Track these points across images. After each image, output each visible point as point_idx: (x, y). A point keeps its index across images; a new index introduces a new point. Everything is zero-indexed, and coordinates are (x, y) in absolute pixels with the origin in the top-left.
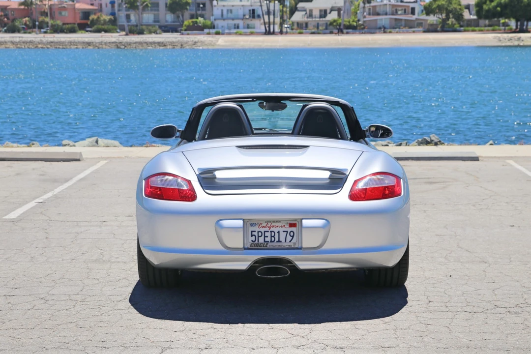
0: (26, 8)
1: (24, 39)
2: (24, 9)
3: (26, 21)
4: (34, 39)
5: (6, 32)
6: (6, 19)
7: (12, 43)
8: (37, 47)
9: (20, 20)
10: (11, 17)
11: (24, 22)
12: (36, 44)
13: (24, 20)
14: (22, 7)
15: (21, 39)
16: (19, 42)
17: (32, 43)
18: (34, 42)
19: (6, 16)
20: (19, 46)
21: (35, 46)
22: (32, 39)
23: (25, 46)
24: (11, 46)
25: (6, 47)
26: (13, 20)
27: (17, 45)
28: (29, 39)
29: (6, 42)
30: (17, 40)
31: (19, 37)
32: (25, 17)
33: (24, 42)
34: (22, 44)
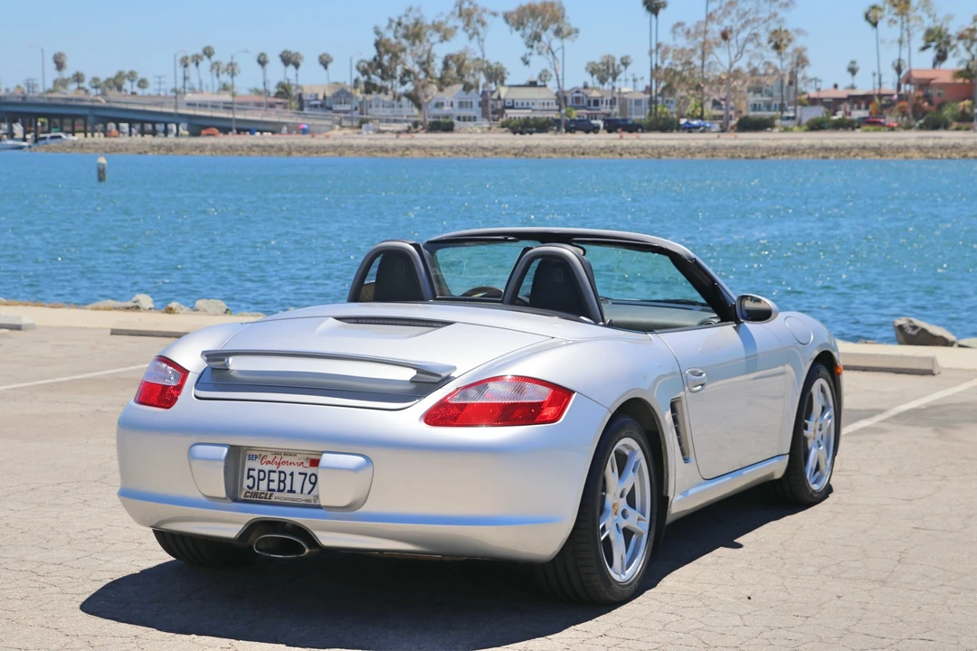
0: (967, 81)
1: (942, 142)
2: (963, 84)
3: (964, 107)
4: (961, 142)
5: (921, 128)
6: (926, 104)
7: (920, 148)
8: (965, 156)
9: (954, 105)
10: (936, 100)
11: (961, 108)
12: (964, 151)
13: (962, 104)
14: (960, 80)
15: (936, 141)
16: (932, 147)
17: (957, 148)
18: (961, 146)
19: (927, 97)
20: (931, 154)
21: (962, 154)
22: (957, 141)
23: (942, 155)
24: (917, 155)
25: (906, 158)
26: (940, 106)
27: (928, 152)
28: (952, 142)
29: (907, 148)
30: (930, 143)
31: (935, 138)
32: (964, 100)
33: (941, 148)
34: (937, 150)
